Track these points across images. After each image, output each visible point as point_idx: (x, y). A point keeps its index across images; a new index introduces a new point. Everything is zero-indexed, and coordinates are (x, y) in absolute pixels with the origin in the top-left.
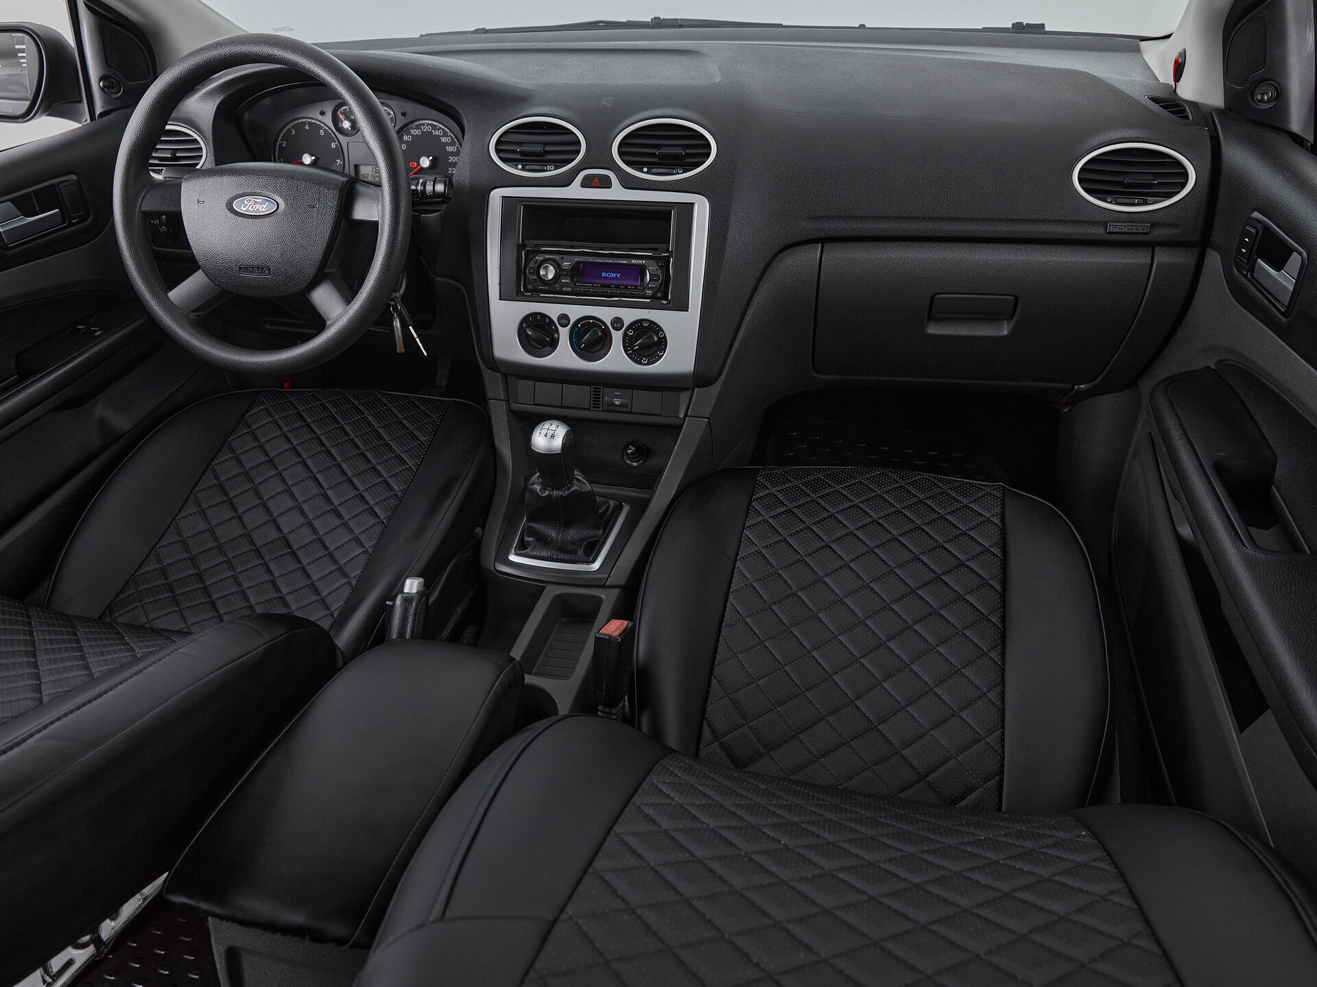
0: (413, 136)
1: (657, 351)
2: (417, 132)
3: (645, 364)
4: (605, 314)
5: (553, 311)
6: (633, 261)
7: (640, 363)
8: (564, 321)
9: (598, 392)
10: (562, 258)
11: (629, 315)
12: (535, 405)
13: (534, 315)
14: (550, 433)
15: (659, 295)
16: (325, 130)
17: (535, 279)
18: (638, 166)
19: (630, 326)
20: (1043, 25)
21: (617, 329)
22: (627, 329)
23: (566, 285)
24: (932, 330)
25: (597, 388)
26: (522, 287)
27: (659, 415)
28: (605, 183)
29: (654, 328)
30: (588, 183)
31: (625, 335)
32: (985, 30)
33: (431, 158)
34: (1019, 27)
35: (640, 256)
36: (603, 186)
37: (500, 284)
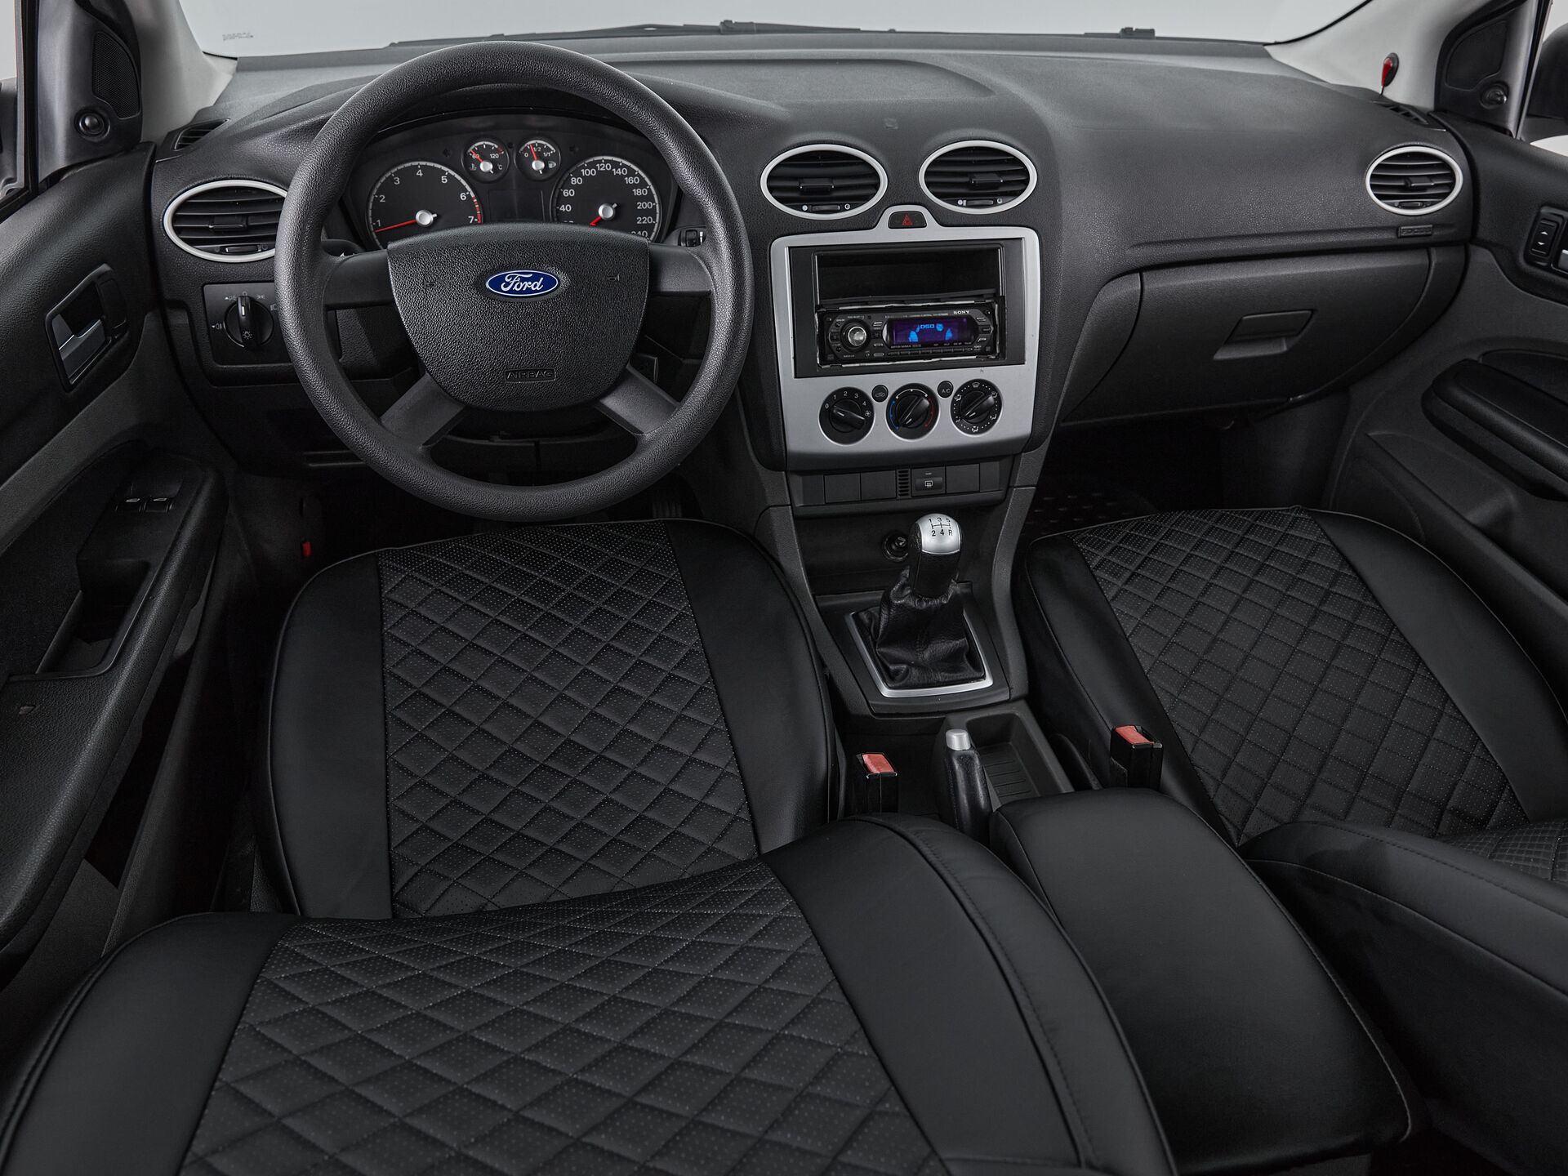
0: (584, 178)
1: (988, 416)
2: (590, 172)
3: (976, 433)
4: (931, 379)
5: (865, 383)
6: (955, 313)
7: (970, 432)
8: (881, 395)
9: (903, 476)
10: (870, 318)
11: (959, 377)
12: (827, 504)
13: (840, 392)
14: (938, 529)
15: (988, 349)
16: (450, 177)
17: (838, 347)
18: (952, 198)
19: (959, 392)
20: (1152, 31)
21: (945, 396)
22: (955, 395)
23: (879, 349)
24: (1222, 355)
25: (903, 472)
26: (818, 359)
27: (979, 492)
28: (918, 222)
29: (987, 387)
30: (896, 222)
31: (954, 401)
32: (1087, 35)
33: (615, 205)
34: (1127, 32)
35: (962, 306)
36: (917, 225)
37: (795, 358)
